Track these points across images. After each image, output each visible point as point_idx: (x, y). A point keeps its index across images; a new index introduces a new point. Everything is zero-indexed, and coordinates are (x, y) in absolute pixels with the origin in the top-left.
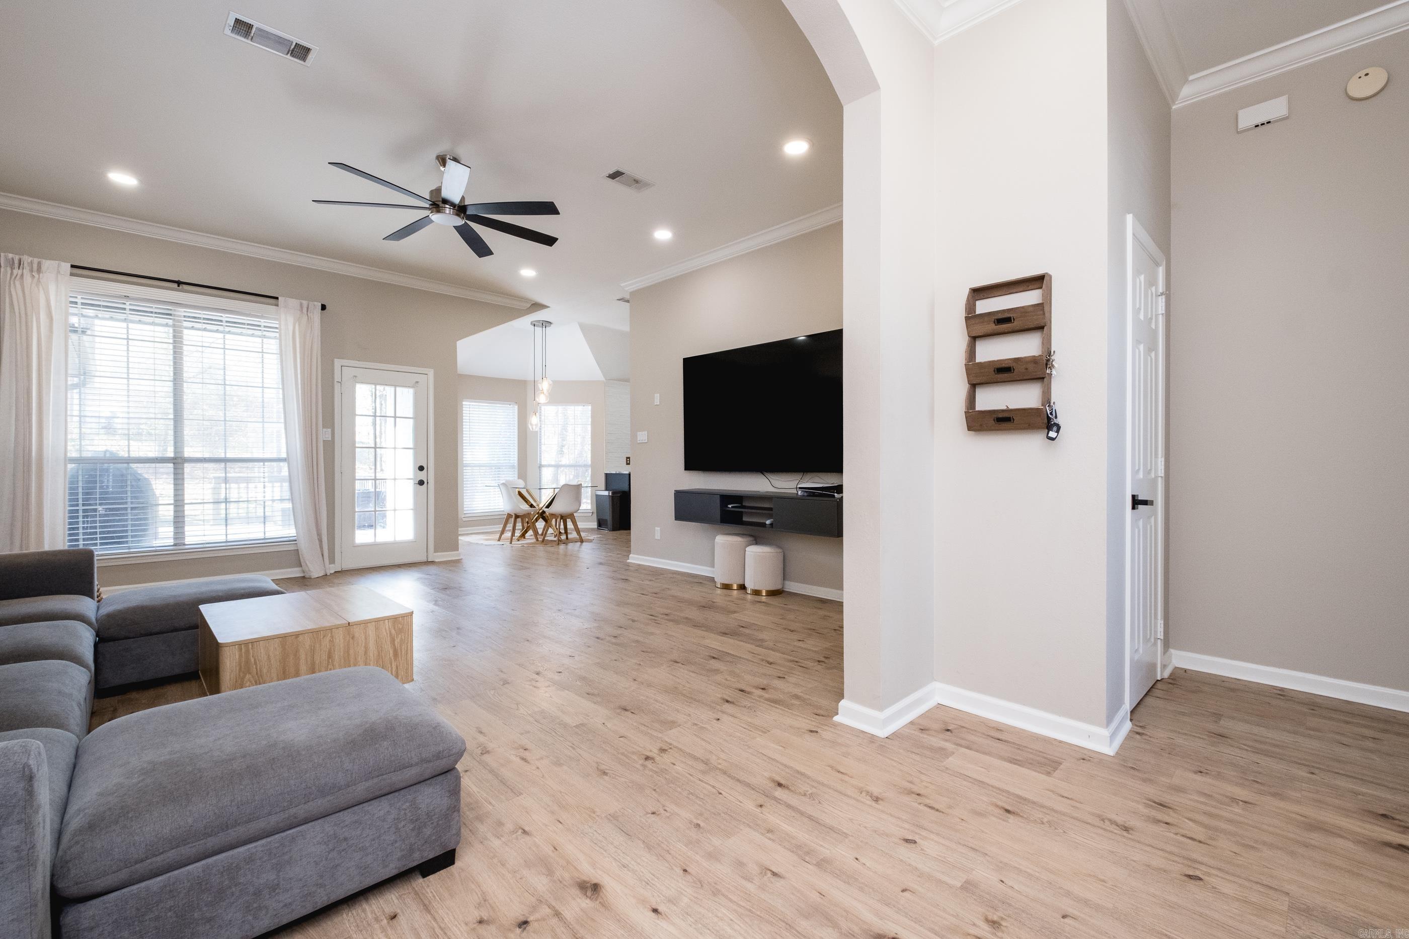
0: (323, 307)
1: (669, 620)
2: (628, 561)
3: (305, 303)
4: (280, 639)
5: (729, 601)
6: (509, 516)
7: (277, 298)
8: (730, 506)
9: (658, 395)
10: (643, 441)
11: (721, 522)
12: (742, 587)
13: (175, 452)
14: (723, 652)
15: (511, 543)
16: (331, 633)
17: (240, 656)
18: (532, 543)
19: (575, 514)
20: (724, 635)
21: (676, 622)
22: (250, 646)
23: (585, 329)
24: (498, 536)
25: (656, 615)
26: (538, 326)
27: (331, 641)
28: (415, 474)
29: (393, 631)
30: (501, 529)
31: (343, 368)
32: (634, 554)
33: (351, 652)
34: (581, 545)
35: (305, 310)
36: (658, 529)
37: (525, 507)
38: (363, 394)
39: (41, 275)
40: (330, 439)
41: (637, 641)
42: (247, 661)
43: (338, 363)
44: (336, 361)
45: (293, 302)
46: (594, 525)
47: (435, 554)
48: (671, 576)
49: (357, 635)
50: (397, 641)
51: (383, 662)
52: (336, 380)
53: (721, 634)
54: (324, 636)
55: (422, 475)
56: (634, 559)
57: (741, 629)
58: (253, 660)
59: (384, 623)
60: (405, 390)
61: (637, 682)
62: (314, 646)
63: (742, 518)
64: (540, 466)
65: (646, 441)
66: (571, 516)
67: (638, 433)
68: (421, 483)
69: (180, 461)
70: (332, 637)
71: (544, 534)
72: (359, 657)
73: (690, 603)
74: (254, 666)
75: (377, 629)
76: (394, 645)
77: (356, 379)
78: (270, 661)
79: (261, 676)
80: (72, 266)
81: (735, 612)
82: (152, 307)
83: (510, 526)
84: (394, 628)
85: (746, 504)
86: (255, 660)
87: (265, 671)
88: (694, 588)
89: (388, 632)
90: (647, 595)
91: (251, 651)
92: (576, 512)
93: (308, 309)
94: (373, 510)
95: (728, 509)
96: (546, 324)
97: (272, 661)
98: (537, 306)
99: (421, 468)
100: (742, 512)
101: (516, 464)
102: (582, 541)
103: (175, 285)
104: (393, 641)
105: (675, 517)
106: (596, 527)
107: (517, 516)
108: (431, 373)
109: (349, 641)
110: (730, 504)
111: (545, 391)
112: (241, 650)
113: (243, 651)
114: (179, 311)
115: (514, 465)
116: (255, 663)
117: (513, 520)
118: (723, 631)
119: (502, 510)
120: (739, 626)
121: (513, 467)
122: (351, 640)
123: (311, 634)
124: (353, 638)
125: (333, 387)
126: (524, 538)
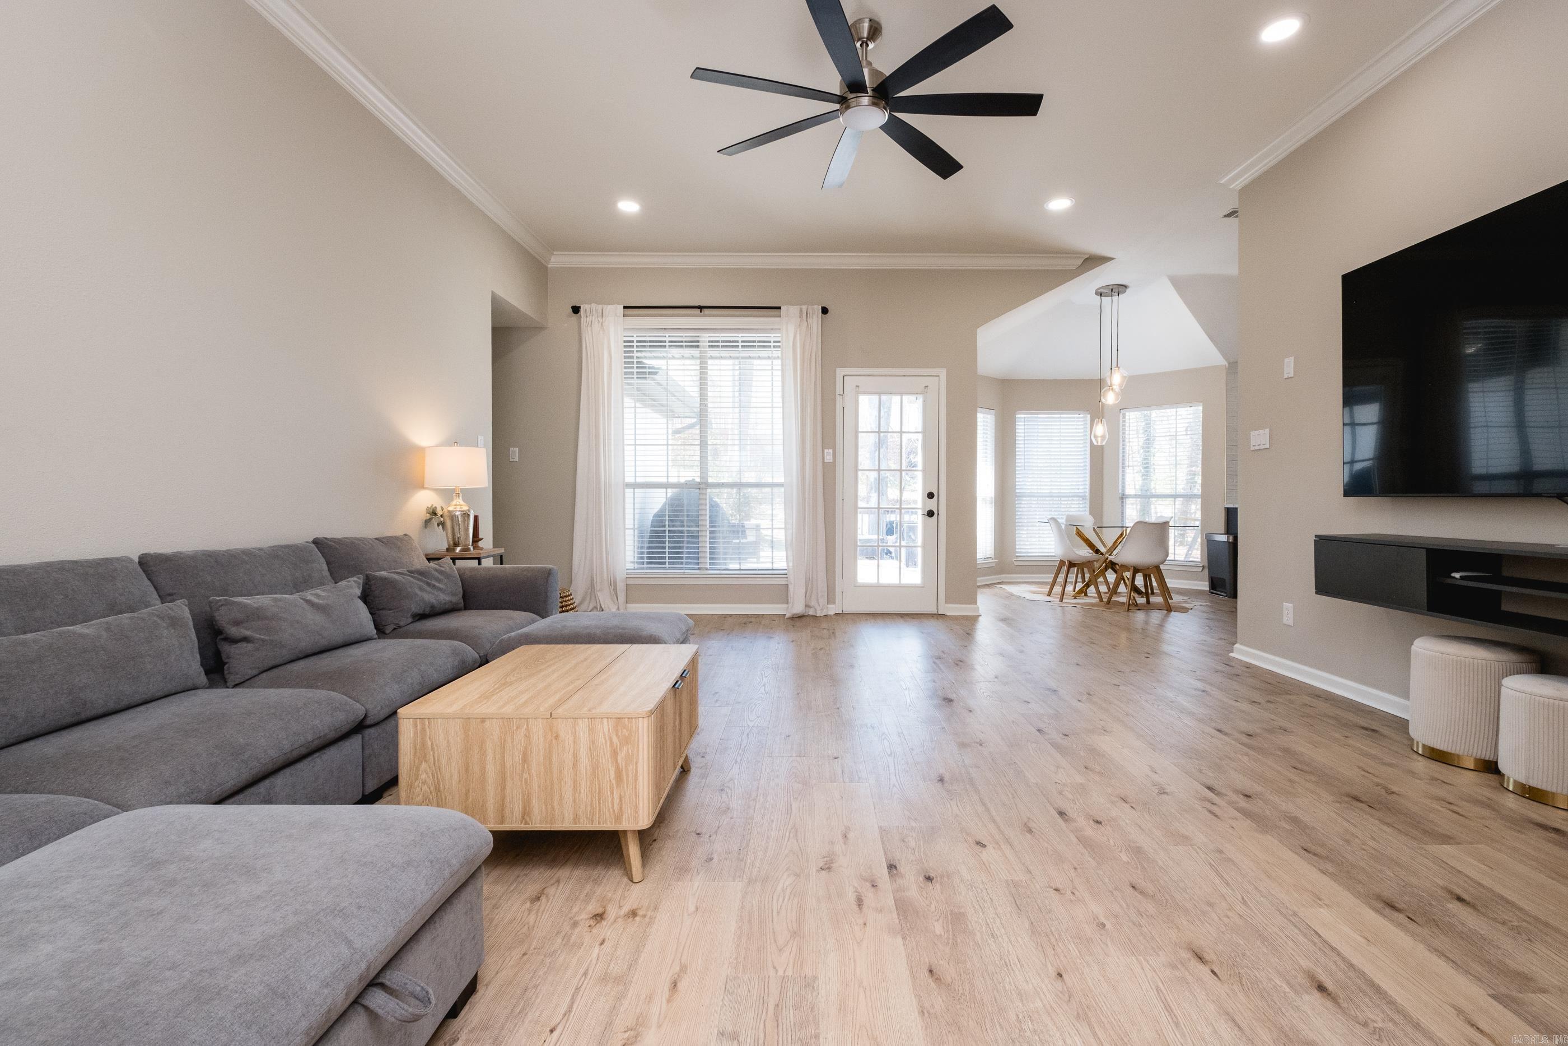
0: (825, 311)
1: (1247, 814)
2: (1231, 655)
3: (804, 308)
4: (463, 720)
5: (1438, 799)
6: (1062, 563)
7: (780, 308)
8: (1457, 575)
9: (1292, 359)
10: (1262, 447)
11: (1429, 610)
12: (1490, 767)
13: (701, 478)
14: (1362, 974)
15: (1061, 600)
16: (527, 725)
17: (415, 733)
18: (1092, 605)
19: (1162, 567)
20: (1388, 911)
21: (1261, 823)
22: (427, 723)
23: (1179, 284)
24: (1047, 589)
25: (1223, 791)
26: (1107, 296)
27: (527, 736)
28: (924, 503)
29: (615, 740)
30: (1051, 580)
31: (849, 378)
32: (1241, 644)
33: (554, 759)
34: (1167, 616)
35: (804, 315)
36: (1288, 606)
37: (1084, 552)
38: (867, 407)
39: (604, 319)
40: (831, 461)
41: (1137, 851)
42: (423, 744)
43: (840, 372)
44: (838, 370)
45: (794, 310)
46: (1205, 586)
47: (946, 605)
48: (1307, 699)
49: (562, 734)
50: (621, 756)
51: (599, 785)
52: (838, 392)
53: (1379, 905)
54: (517, 728)
55: (932, 505)
56: (1243, 653)
57: (1454, 906)
58: (429, 743)
59: (601, 723)
60: (913, 398)
61: (1059, 984)
62: (505, 739)
63: (1500, 606)
64: (1123, 497)
65: (1267, 446)
66: (1157, 569)
67: (1252, 433)
68: (930, 514)
69: (703, 486)
70: (528, 730)
71: (1114, 591)
72: (566, 770)
73: (1324, 778)
74: (431, 753)
75: (591, 730)
76: (617, 762)
77: (858, 390)
78: (450, 750)
79: (439, 767)
80: (625, 307)
81: (1446, 839)
82: (682, 336)
83: (1061, 578)
84: (617, 735)
85: (1507, 572)
86: (432, 744)
87: (444, 762)
88: (1350, 741)
89: (607, 738)
90: (1226, 734)
91: (428, 730)
92: (1162, 563)
93: (807, 314)
94: (876, 544)
95: (1449, 581)
96: (1118, 289)
97: (453, 750)
98: (1093, 261)
99: (931, 495)
100: (1500, 592)
101: (1088, 494)
102: (1169, 609)
103: (697, 311)
104: (615, 754)
105: (1316, 588)
106: (1208, 589)
107: (1071, 565)
108: (943, 373)
109: (552, 740)
110: (1457, 571)
111: (1116, 388)
112: (416, 726)
113: (418, 727)
114: (703, 337)
115: (1085, 496)
116: (433, 749)
117: (1065, 569)
118: (1386, 894)
119: (1054, 554)
120: (1451, 892)
121: (1083, 497)
122: (554, 741)
123: (501, 720)
124: (557, 737)
125: (835, 400)
126: (1086, 595)
